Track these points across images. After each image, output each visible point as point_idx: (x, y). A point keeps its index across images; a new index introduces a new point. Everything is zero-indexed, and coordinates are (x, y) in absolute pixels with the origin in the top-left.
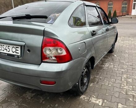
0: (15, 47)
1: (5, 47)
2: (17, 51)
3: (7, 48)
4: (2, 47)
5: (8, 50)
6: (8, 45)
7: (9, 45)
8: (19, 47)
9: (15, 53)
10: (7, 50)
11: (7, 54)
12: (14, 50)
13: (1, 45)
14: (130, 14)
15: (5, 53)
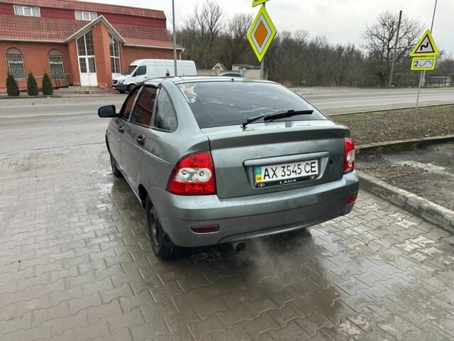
0: (309, 162)
1: (291, 168)
2: (313, 169)
3: (296, 168)
4: (285, 170)
5: (298, 171)
6: (297, 164)
7: (299, 163)
8: (316, 161)
9: (310, 174)
10: (295, 172)
11: (297, 179)
12: (308, 168)
13: (284, 167)
14: (78, 84)
15: (292, 179)
